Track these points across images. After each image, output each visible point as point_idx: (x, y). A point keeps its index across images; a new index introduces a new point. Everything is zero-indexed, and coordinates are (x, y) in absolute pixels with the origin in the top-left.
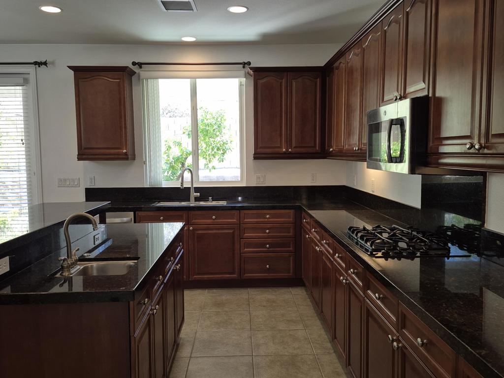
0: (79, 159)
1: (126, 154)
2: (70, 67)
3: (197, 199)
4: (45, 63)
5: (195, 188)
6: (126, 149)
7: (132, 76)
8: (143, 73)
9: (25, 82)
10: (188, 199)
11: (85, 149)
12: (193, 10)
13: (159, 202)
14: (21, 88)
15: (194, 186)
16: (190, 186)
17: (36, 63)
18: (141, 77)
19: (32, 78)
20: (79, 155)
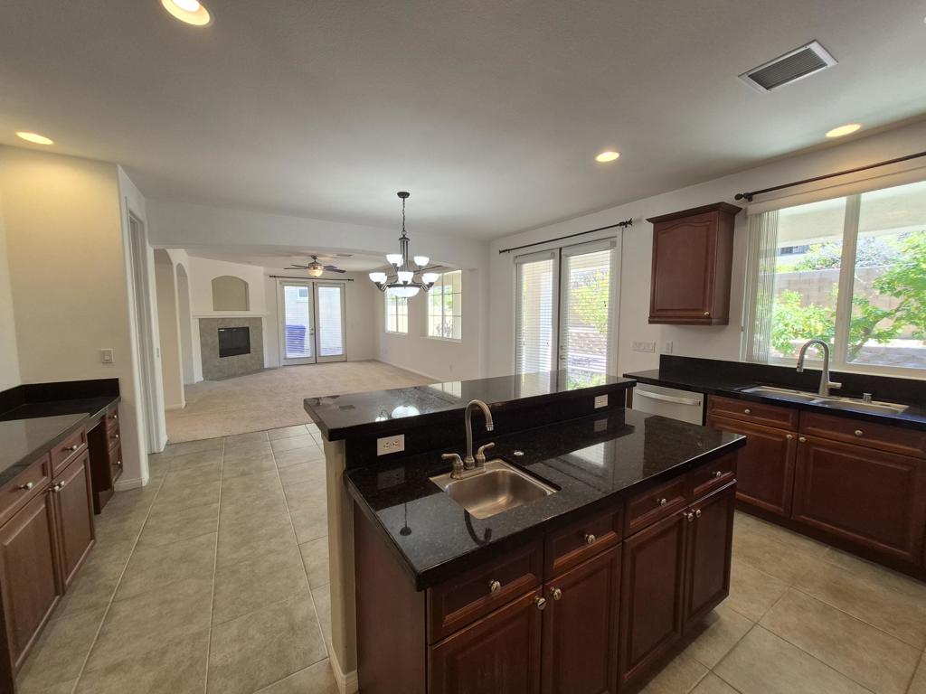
0: (650, 322)
1: (709, 317)
2: (648, 220)
3: (833, 392)
4: (630, 222)
5: (831, 372)
6: (709, 311)
7: (734, 215)
8: (752, 208)
9: (613, 245)
10: (814, 388)
11: (658, 311)
12: (824, 65)
13: (759, 385)
14: (609, 251)
15: (830, 370)
16: (822, 369)
17: (621, 224)
18: (748, 214)
19: (618, 240)
20: (651, 317)
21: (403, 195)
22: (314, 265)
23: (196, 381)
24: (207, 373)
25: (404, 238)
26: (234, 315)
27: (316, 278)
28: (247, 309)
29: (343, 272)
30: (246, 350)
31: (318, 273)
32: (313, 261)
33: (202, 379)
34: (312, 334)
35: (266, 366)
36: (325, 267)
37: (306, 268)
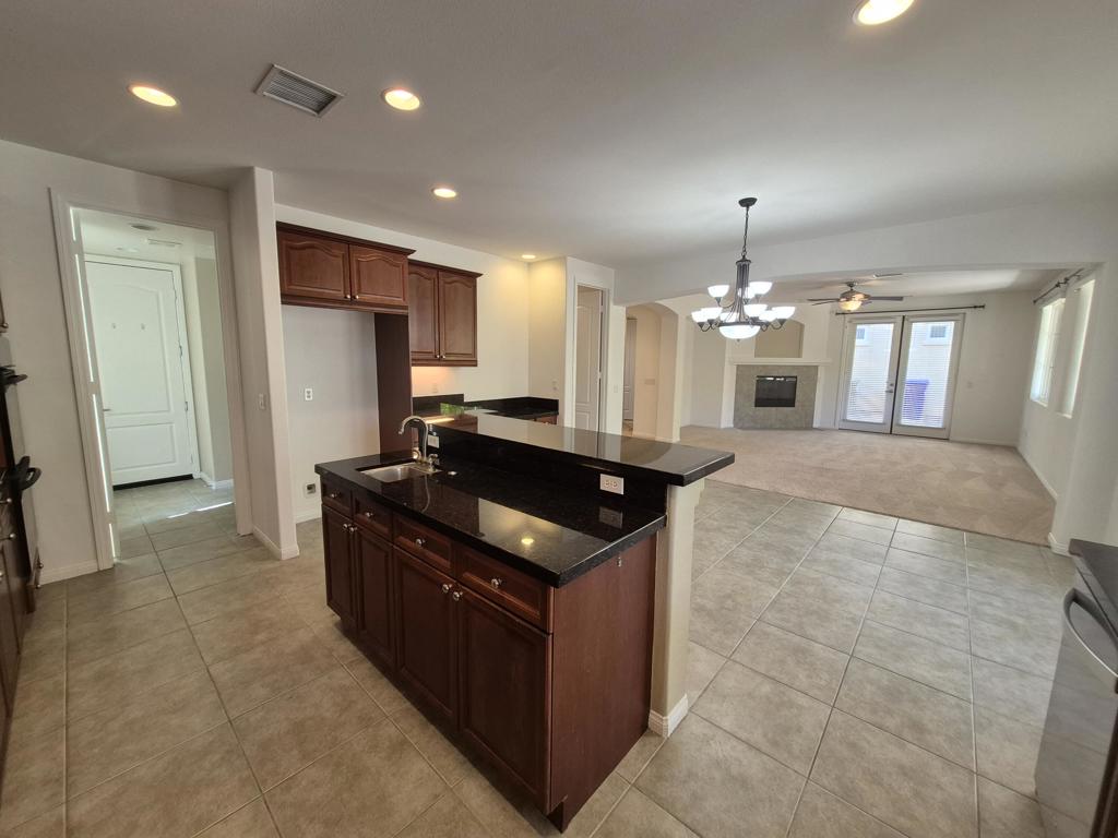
21: (747, 203)
22: (848, 296)
23: (722, 426)
24: (739, 421)
25: (744, 259)
26: (781, 362)
27: (850, 313)
28: (799, 356)
29: (901, 299)
30: (791, 403)
31: (853, 305)
32: (849, 289)
33: (732, 426)
34: (889, 392)
35: (815, 425)
36: (866, 296)
37: (838, 300)
